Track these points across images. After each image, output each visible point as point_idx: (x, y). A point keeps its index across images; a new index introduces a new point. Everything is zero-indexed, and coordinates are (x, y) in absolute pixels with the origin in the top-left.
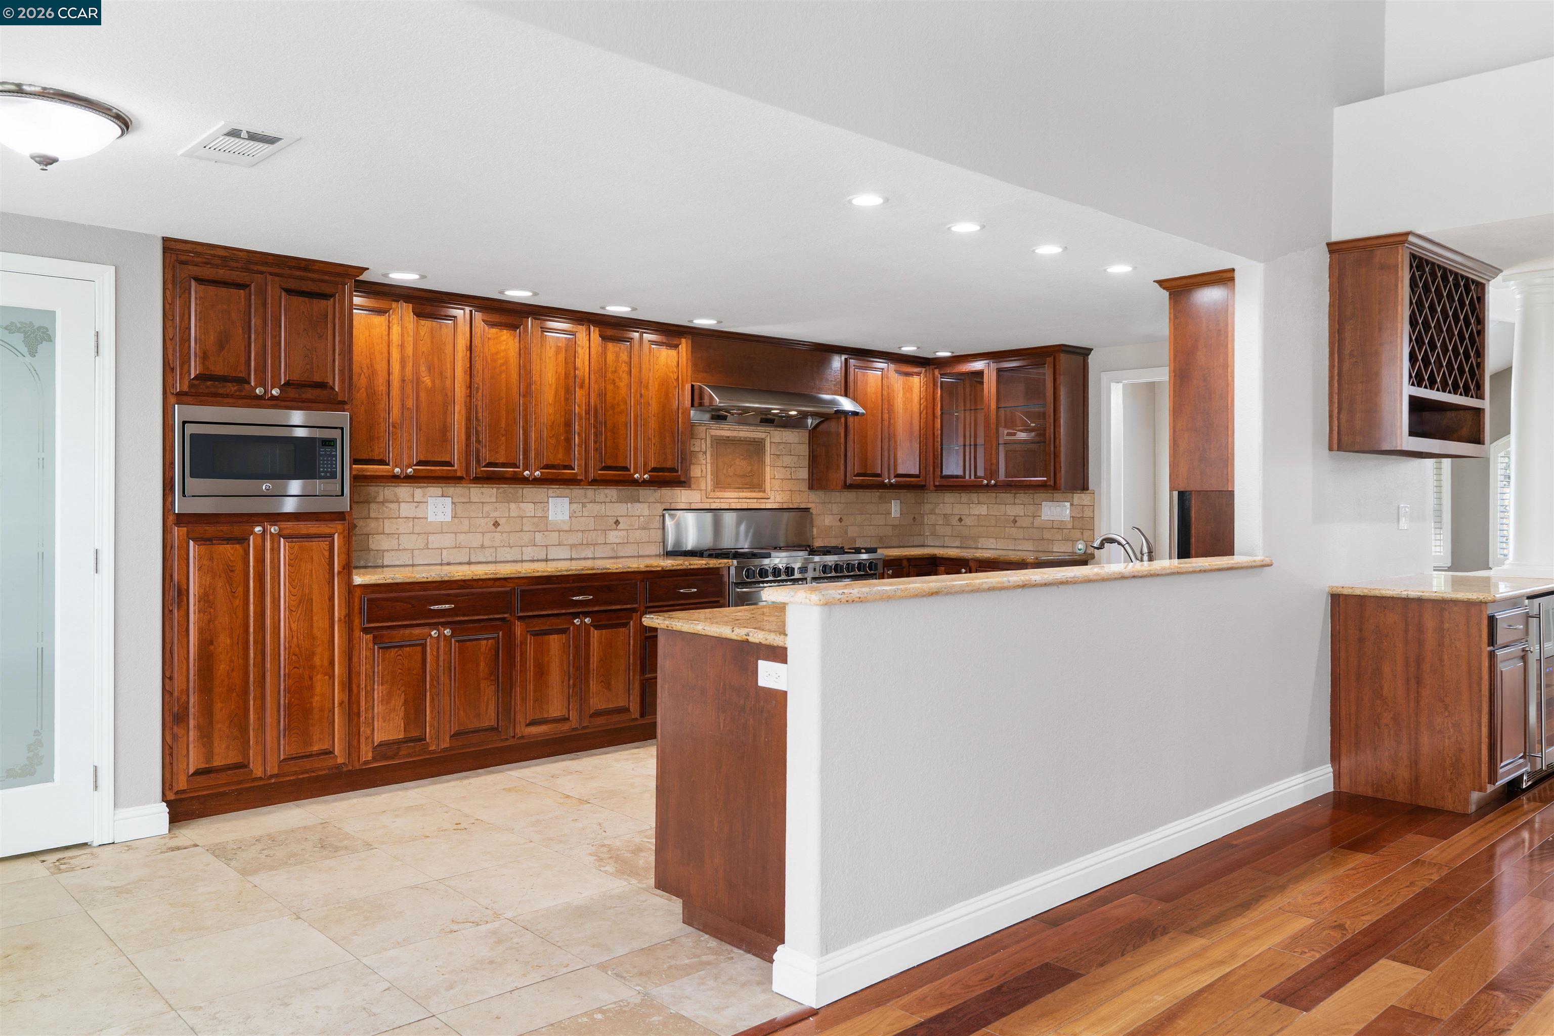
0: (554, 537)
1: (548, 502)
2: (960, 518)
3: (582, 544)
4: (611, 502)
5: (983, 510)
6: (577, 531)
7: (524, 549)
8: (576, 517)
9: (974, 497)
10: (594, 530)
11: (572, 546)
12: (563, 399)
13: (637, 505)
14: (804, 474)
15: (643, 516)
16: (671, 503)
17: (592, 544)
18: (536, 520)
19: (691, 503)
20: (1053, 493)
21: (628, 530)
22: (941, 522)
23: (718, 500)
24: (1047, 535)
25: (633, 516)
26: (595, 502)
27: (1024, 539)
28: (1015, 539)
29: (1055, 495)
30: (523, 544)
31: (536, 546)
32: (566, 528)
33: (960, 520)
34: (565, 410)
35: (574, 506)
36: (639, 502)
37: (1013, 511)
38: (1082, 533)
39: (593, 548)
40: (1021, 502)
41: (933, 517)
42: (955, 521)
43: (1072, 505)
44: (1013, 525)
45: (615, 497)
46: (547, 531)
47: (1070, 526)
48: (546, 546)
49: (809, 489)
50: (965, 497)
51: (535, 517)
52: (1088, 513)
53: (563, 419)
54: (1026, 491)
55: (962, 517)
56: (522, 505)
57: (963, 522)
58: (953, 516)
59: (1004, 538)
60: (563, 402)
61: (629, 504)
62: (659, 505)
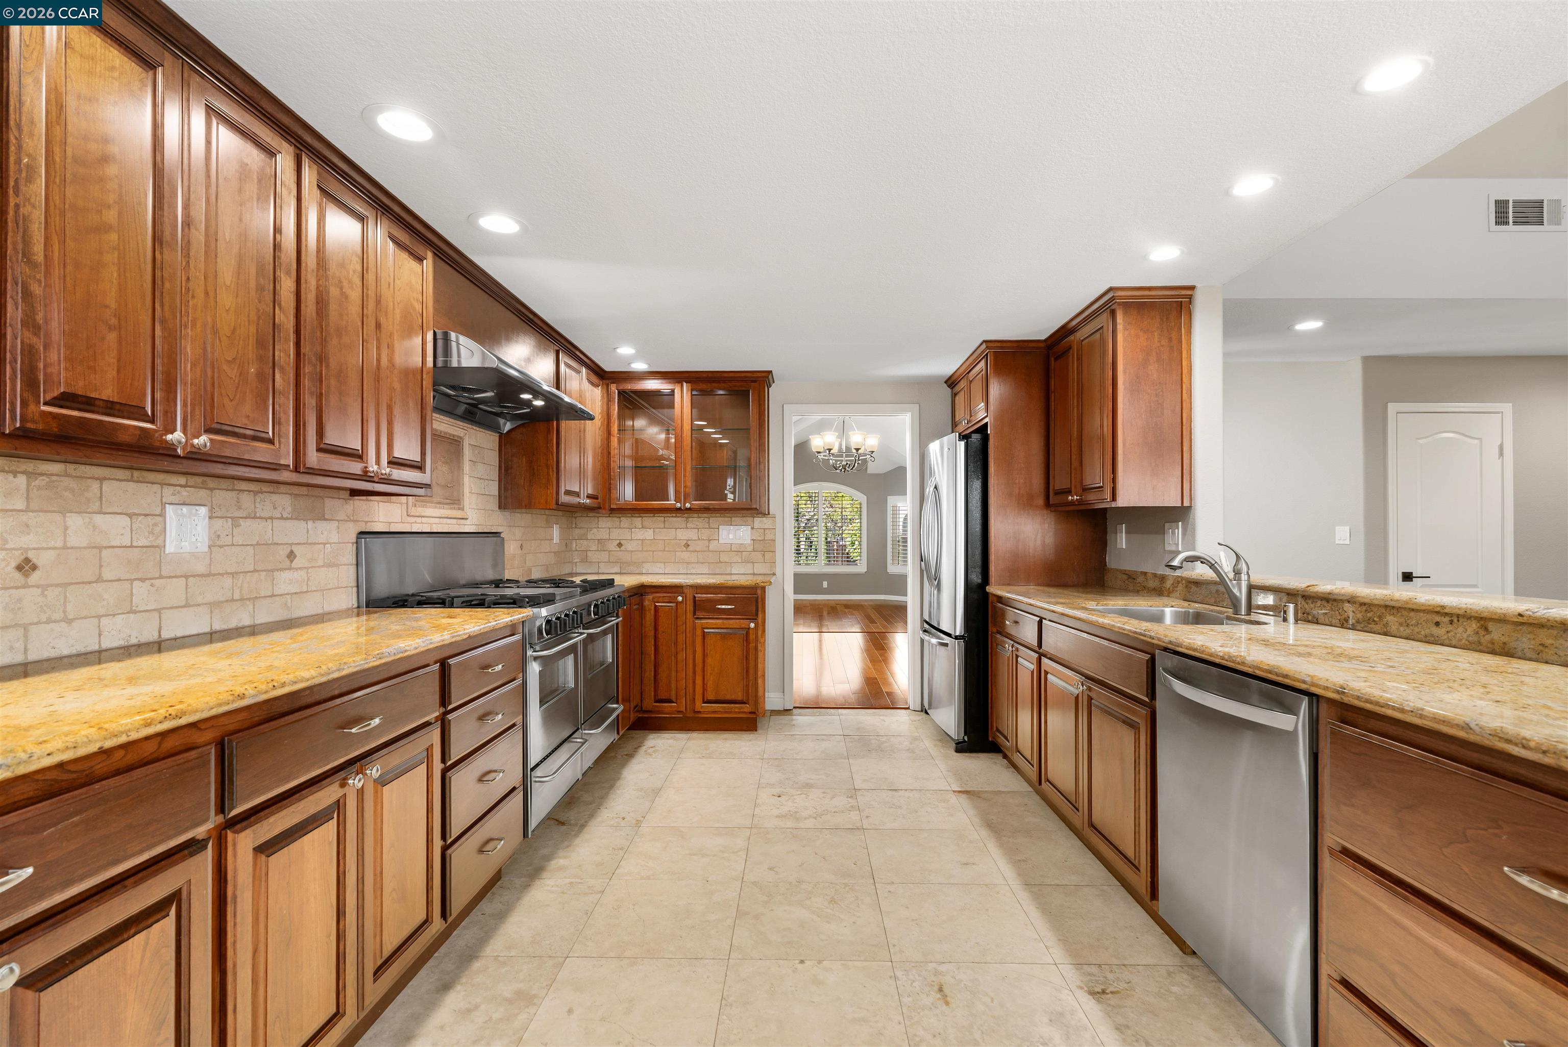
0: (175, 591)
1: (162, 515)
2: (620, 543)
3: (233, 600)
4: (282, 518)
5: (649, 534)
6: (222, 575)
7: (104, 621)
8: (221, 547)
9: (637, 521)
10: (255, 571)
11: (214, 606)
12: (253, 284)
13: (321, 525)
14: (494, 488)
15: (331, 544)
16: (366, 522)
17: (249, 599)
18: (134, 554)
19: (390, 523)
20: (731, 517)
21: (307, 568)
22: (594, 548)
23: (419, 520)
24: (724, 558)
25: (315, 544)
26: (255, 518)
27: (698, 562)
28: (688, 563)
29: (733, 519)
30: (102, 611)
31: (135, 612)
32: (201, 568)
33: (620, 545)
34: (258, 310)
35: (219, 523)
36: (327, 520)
37: (684, 535)
38: (764, 555)
39: (251, 607)
40: (693, 526)
41: (585, 542)
42: (613, 546)
43: (752, 528)
44: (685, 549)
45: (289, 509)
46: (161, 577)
47: (750, 549)
48: (159, 611)
49: (500, 508)
50: (625, 521)
51: (131, 546)
52: (769, 536)
53: (253, 329)
54: (700, 515)
55: (622, 542)
56: (99, 519)
57: (623, 548)
58: (610, 542)
59: (675, 562)
60: (253, 292)
61: (310, 523)
62: (351, 525)
